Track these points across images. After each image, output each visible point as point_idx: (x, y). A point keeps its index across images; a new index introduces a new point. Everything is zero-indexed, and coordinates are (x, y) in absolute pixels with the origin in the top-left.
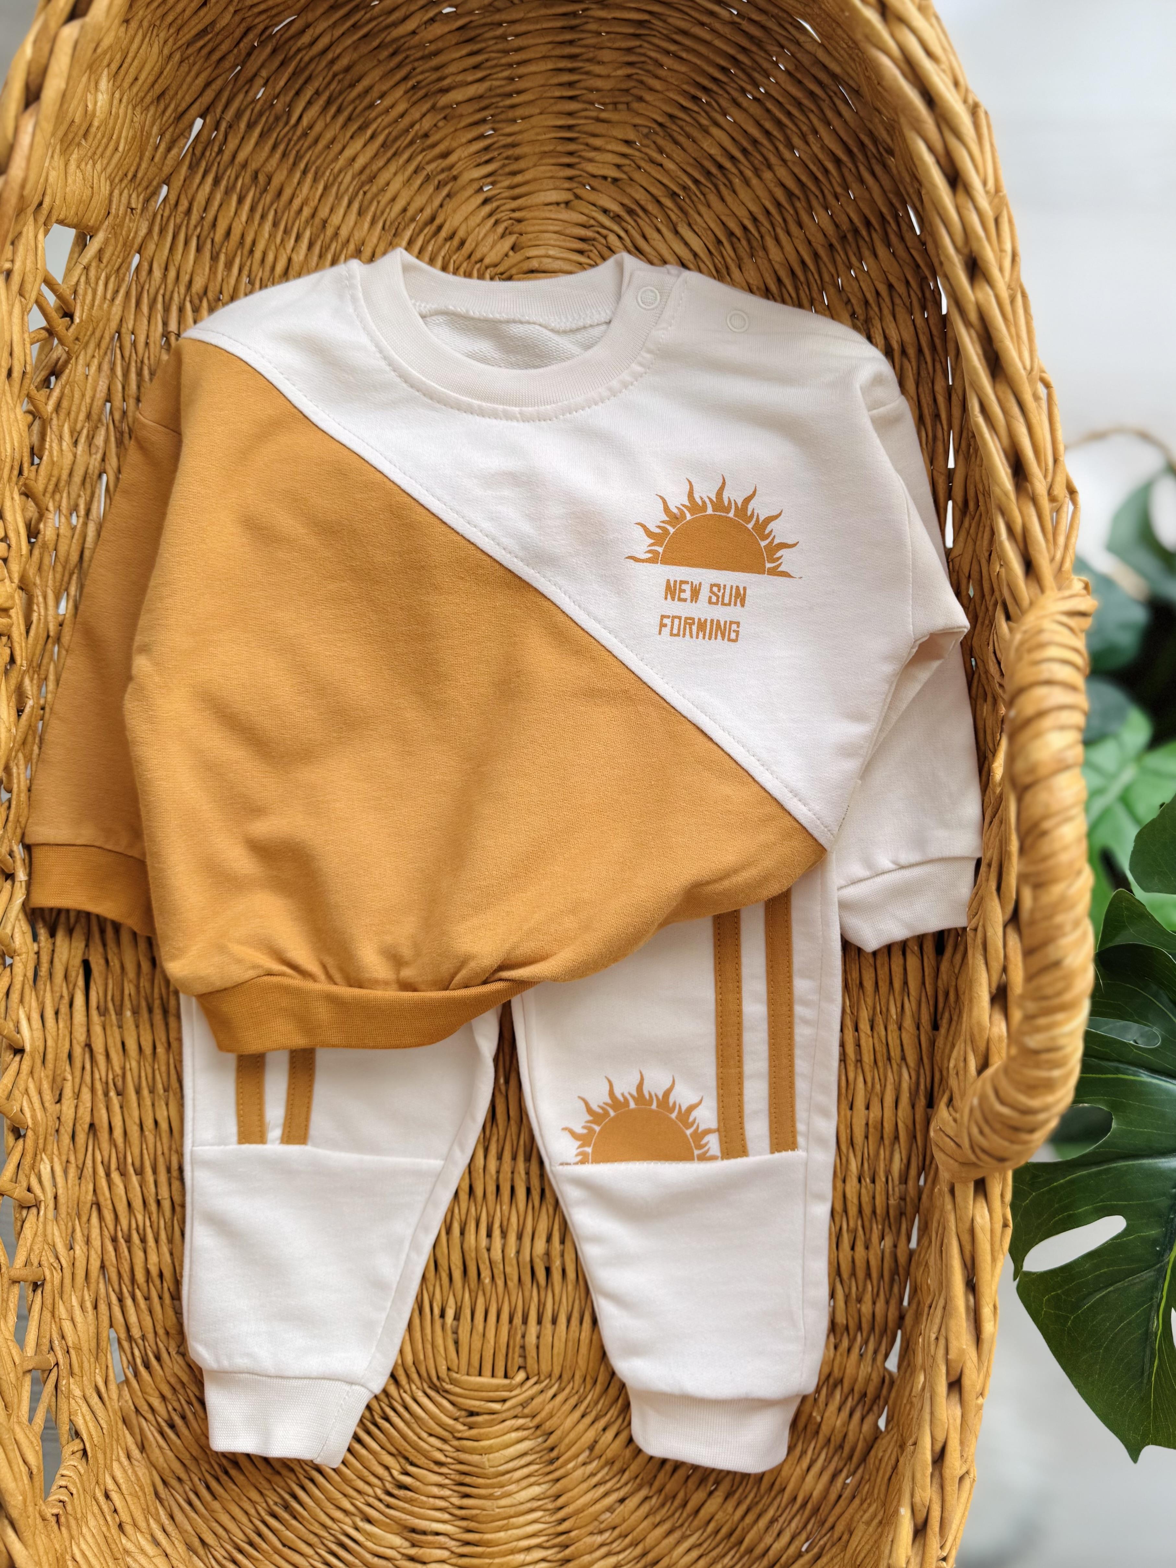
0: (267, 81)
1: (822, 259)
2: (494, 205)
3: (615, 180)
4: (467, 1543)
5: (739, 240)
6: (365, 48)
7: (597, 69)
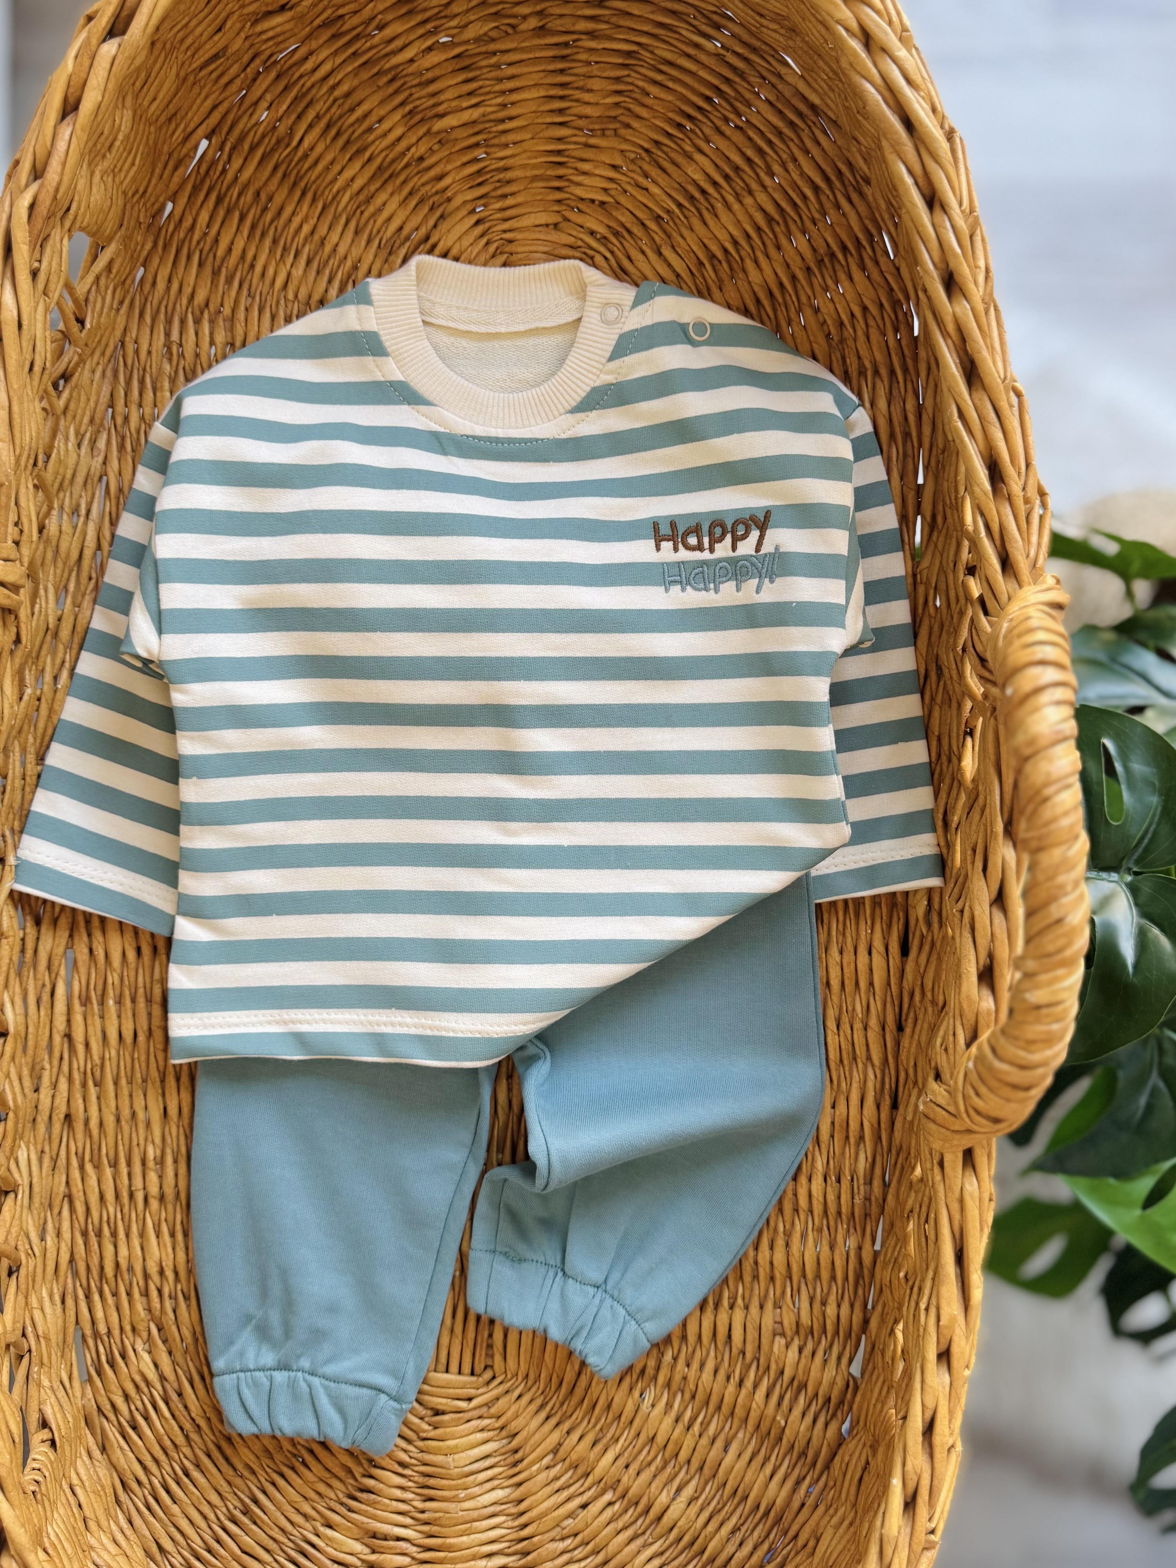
0: (271, 105)
1: (799, 281)
2: (487, 225)
3: (602, 203)
4: (430, 1549)
5: (720, 262)
6: (365, 75)
7: (587, 97)
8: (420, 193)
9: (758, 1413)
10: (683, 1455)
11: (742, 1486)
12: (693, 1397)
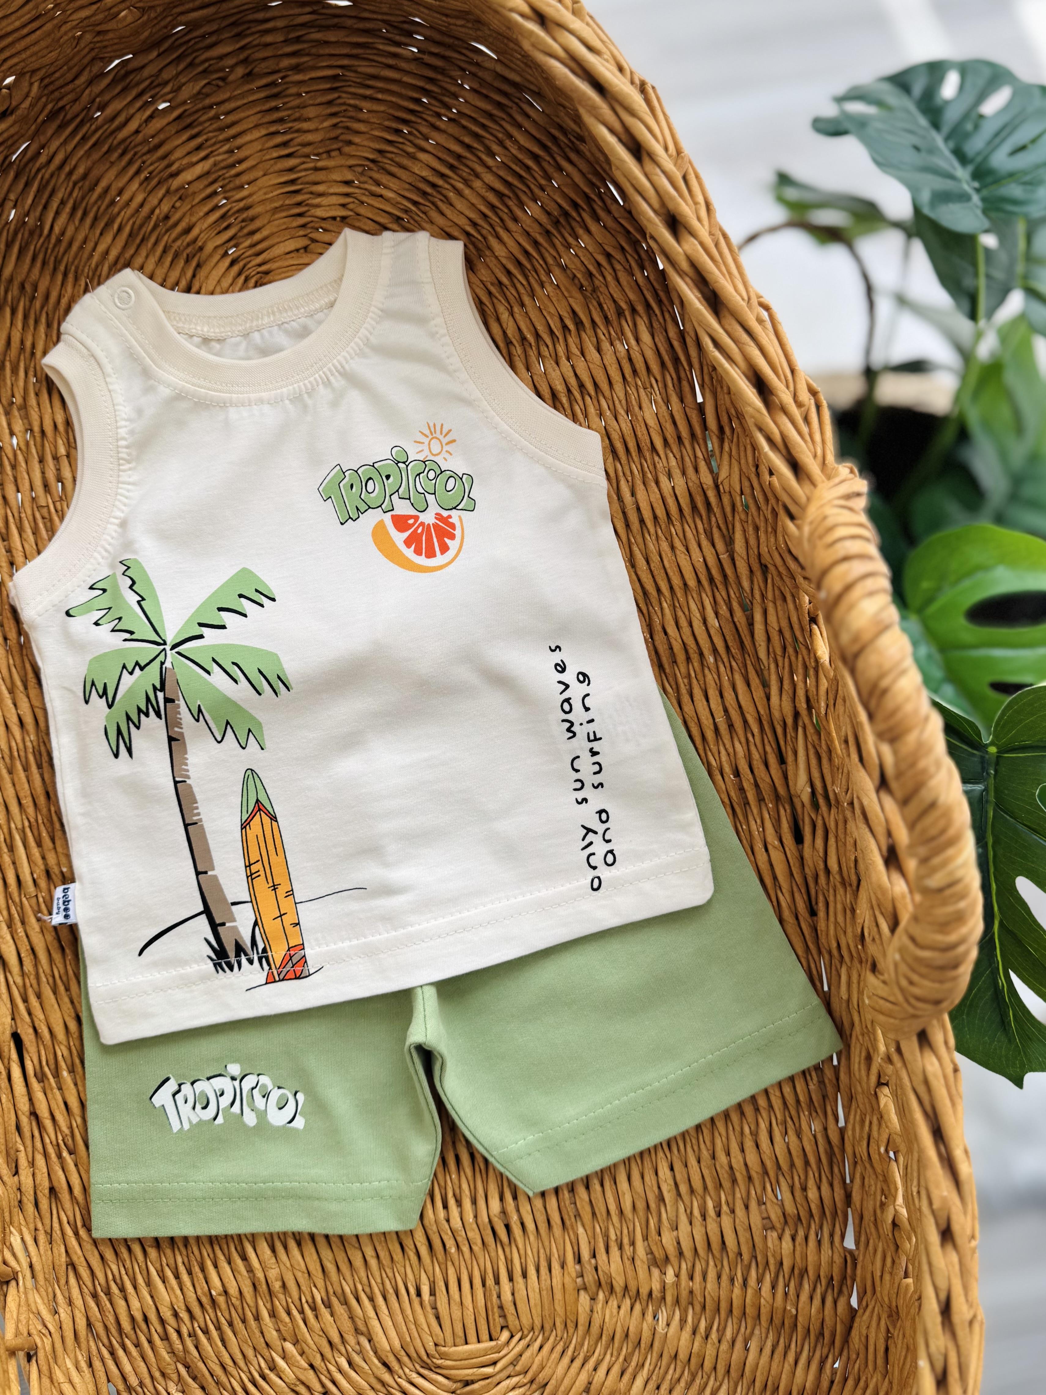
0: (16, 202)
1: (541, 245)
2: (241, 264)
3: (343, 218)
6: (96, 156)
7: (305, 126)
8: (173, 251)
9: (768, 1308)
10: (708, 1364)
11: (770, 1378)
12: (704, 1307)
